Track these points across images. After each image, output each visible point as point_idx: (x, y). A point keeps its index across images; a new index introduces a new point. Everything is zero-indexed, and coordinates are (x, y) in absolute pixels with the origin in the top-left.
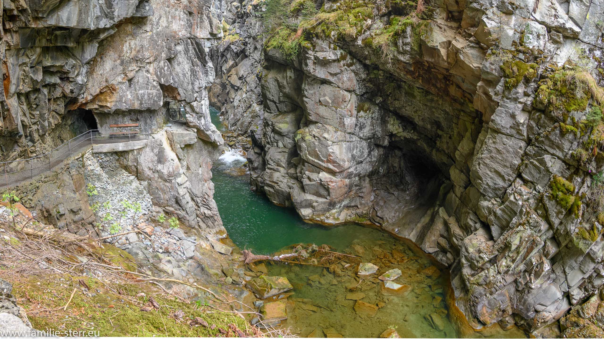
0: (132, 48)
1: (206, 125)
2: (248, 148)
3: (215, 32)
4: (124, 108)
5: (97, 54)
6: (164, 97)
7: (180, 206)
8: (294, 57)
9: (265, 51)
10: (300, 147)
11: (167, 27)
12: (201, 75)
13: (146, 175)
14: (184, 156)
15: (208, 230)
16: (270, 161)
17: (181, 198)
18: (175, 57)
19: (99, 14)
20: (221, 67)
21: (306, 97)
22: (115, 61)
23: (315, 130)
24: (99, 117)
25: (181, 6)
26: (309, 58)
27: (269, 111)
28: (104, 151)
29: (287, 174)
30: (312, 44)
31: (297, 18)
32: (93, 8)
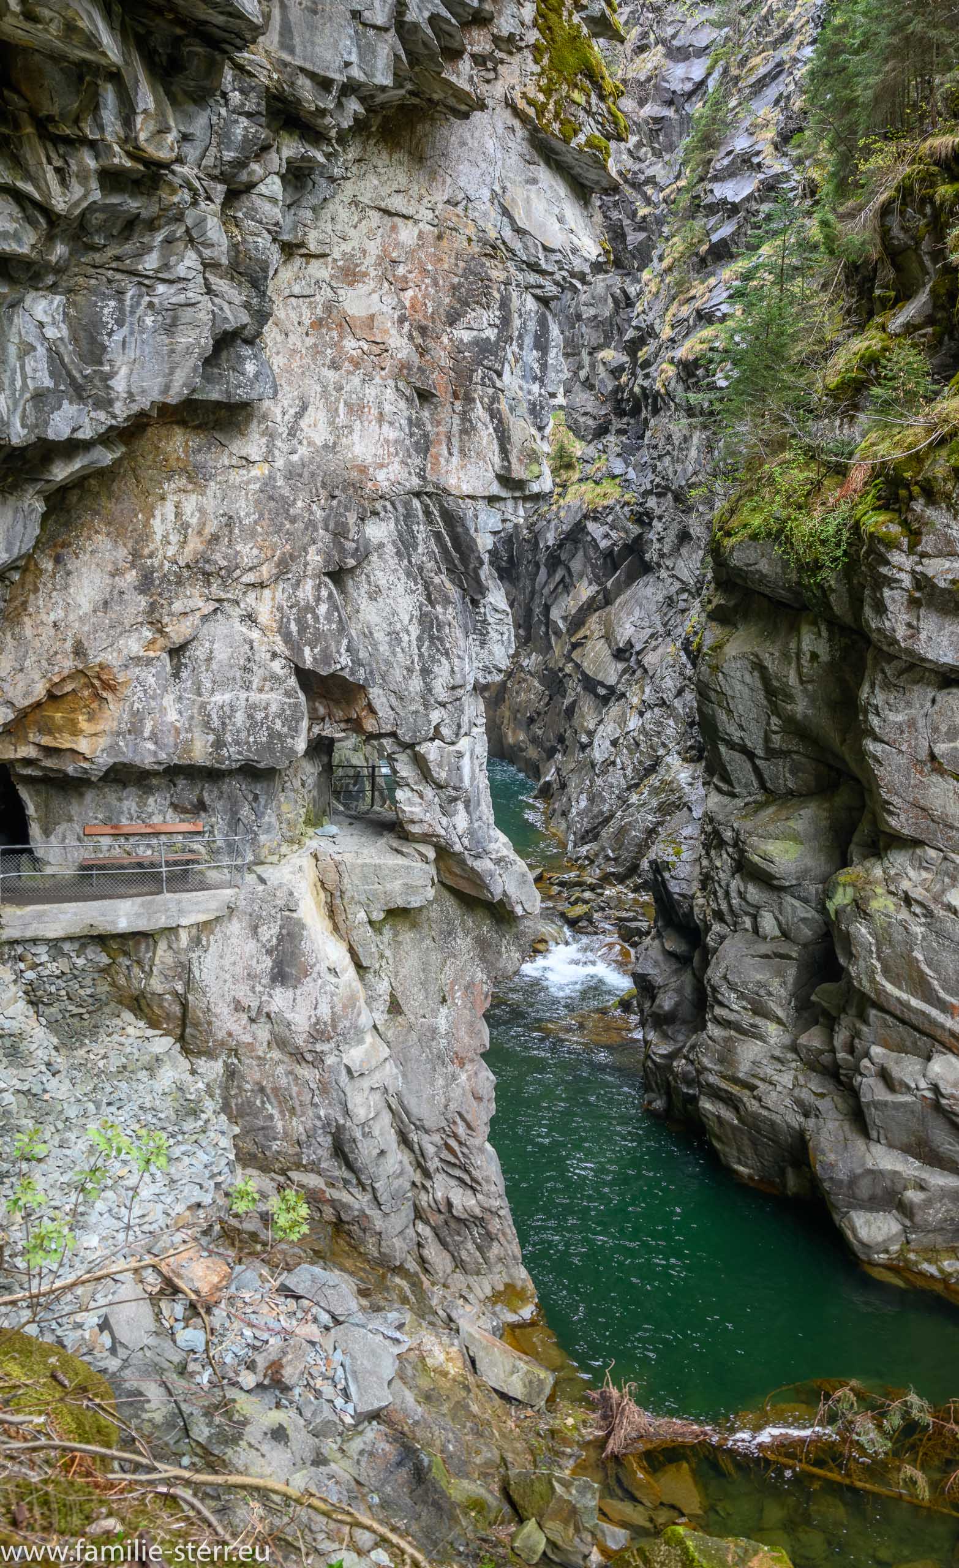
0: (186, 526)
1: (471, 832)
2: (641, 934)
3: (518, 472)
4: (147, 762)
5: (38, 544)
6: (314, 718)
7: (350, 1166)
8: (830, 577)
9: (715, 551)
10: (847, 939)
11: (330, 448)
12: (457, 637)
13: (221, 1035)
14: (382, 956)
15: (459, 1280)
16: (724, 989)
17: (358, 1134)
18: (359, 565)
19: (48, 383)
20: (547, 608)
21: (877, 739)
22: (116, 573)
23: (912, 873)
24: (38, 793)
25: (387, 364)
26: (890, 582)
27: (725, 787)
28: (51, 935)
29: (794, 1048)
30: (905, 523)
31: (853, 417)
32: (21, 358)
